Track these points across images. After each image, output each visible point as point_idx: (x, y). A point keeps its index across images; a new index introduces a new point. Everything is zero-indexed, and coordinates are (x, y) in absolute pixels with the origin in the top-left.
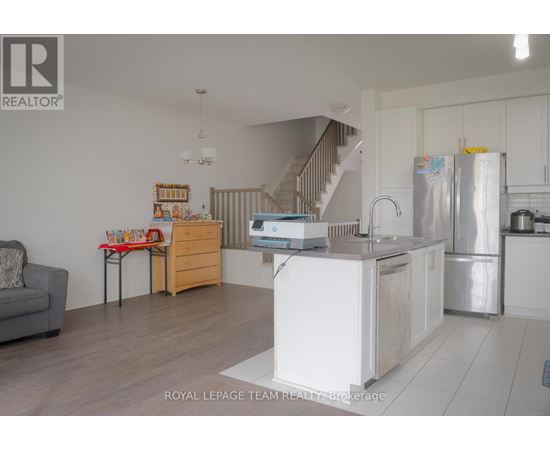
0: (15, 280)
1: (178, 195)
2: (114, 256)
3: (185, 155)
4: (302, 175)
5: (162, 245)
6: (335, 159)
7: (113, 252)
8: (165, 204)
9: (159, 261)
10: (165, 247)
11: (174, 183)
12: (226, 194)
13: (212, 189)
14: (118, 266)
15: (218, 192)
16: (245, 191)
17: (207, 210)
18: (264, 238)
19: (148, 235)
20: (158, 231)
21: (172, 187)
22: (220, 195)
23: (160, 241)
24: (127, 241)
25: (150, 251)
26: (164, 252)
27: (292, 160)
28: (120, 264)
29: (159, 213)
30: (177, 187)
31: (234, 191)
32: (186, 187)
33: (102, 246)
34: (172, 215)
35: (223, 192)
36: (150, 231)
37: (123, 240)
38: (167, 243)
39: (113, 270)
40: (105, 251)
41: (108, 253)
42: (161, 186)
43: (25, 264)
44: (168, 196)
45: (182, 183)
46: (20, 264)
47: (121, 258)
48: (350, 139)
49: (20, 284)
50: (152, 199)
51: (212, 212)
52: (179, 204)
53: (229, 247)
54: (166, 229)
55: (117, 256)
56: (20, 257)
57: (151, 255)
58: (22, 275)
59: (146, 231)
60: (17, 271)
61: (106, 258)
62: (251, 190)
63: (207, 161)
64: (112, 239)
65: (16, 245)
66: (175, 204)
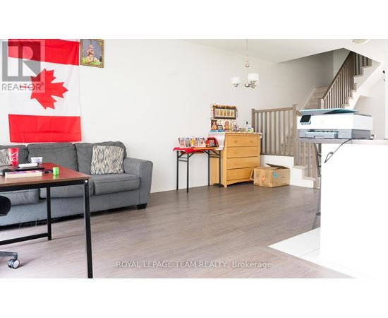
0: (118, 168)
1: (228, 113)
2: (184, 156)
3: (235, 80)
4: (325, 98)
5: (217, 149)
6: (352, 86)
7: (183, 153)
8: (219, 120)
9: (215, 161)
10: (220, 151)
11: (225, 105)
12: (264, 113)
13: (253, 110)
14: (186, 163)
15: (258, 112)
16: (279, 110)
17: (250, 126)
18: (312, 131)
19: (207, 142)
20: (214, 139)
21: (224, 108)
22: (260, 114)
23: (216, 146)
24: (192, 146)
25: (208, 153)
26: (219, 155)
27: (315, 89)
28: (188, 161)
29: (215, 127)
30: (228, 108)
31: (270, 111)
32: (234, 108)
33: (175, 149)
34: (224, 128)
35: (262, 112)
36: (209, 139)
37: (190, 145)
38: (221, 147)
39: (183, 165)
40: (178, 152)
41: (180, 154)
42: (217, 107)
43: (125, 157)
44: (221, 114)
45: (231, 105)
46: (122, 157)
47: (189, 157)
48: (365, 70)
49: (122, 171)
50: (210, 116)
51: (253, 126)
52: (229, 121)
53: (266, 154)
54: (220, 137)
55: (185, 156)
56: (122, 152)
57: (209, 157)
58: (123, 166)
59: (206, 139)
60: (120, 162)
61: (178, 157)
62: (284, 110)
63: (252, 85)
64: (183, 144)
65: (120, 145)
66: (226, 120)
